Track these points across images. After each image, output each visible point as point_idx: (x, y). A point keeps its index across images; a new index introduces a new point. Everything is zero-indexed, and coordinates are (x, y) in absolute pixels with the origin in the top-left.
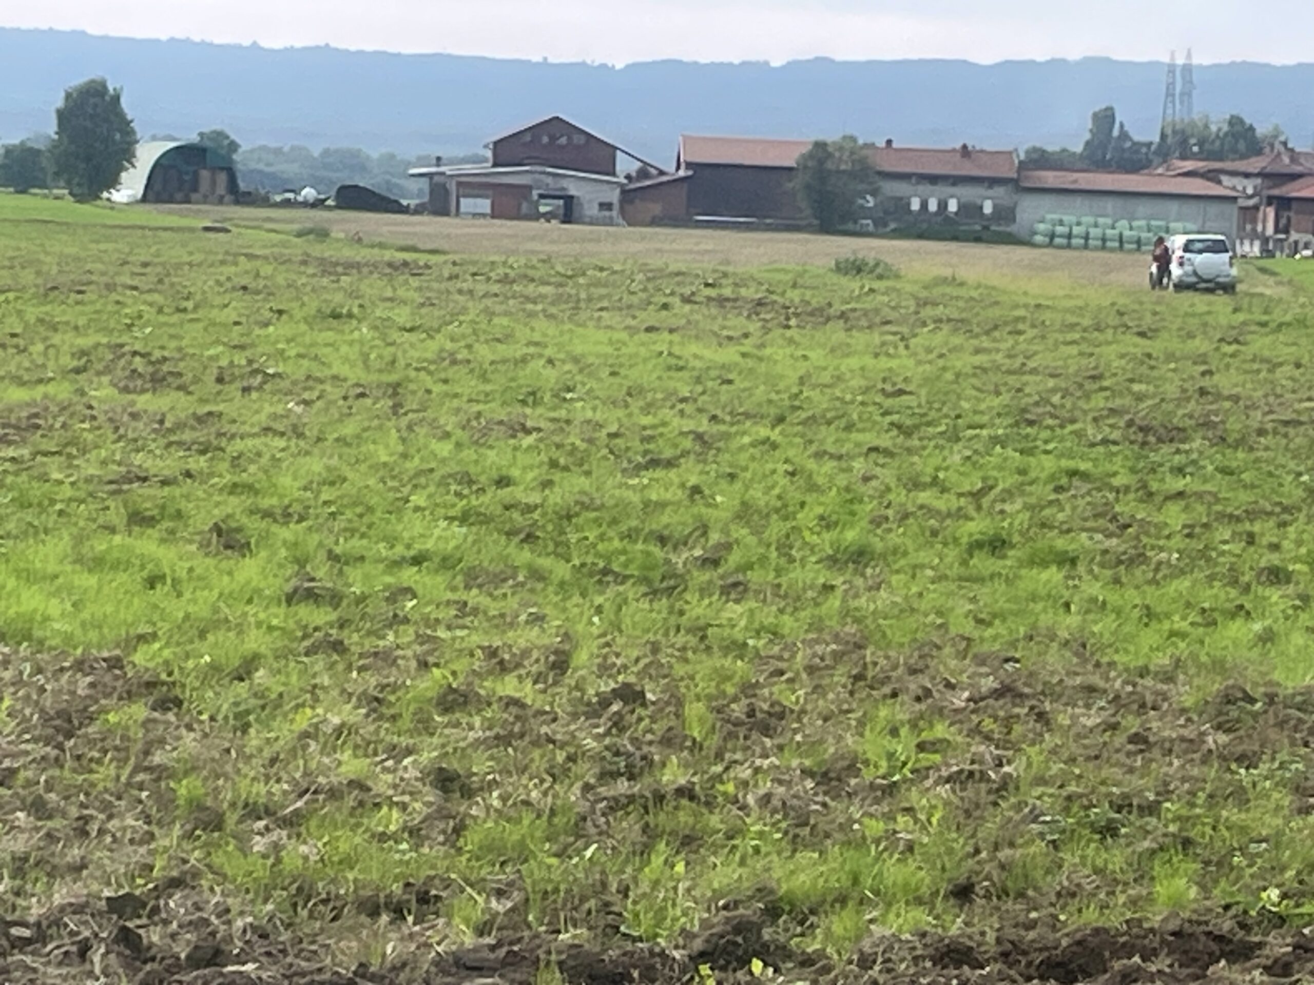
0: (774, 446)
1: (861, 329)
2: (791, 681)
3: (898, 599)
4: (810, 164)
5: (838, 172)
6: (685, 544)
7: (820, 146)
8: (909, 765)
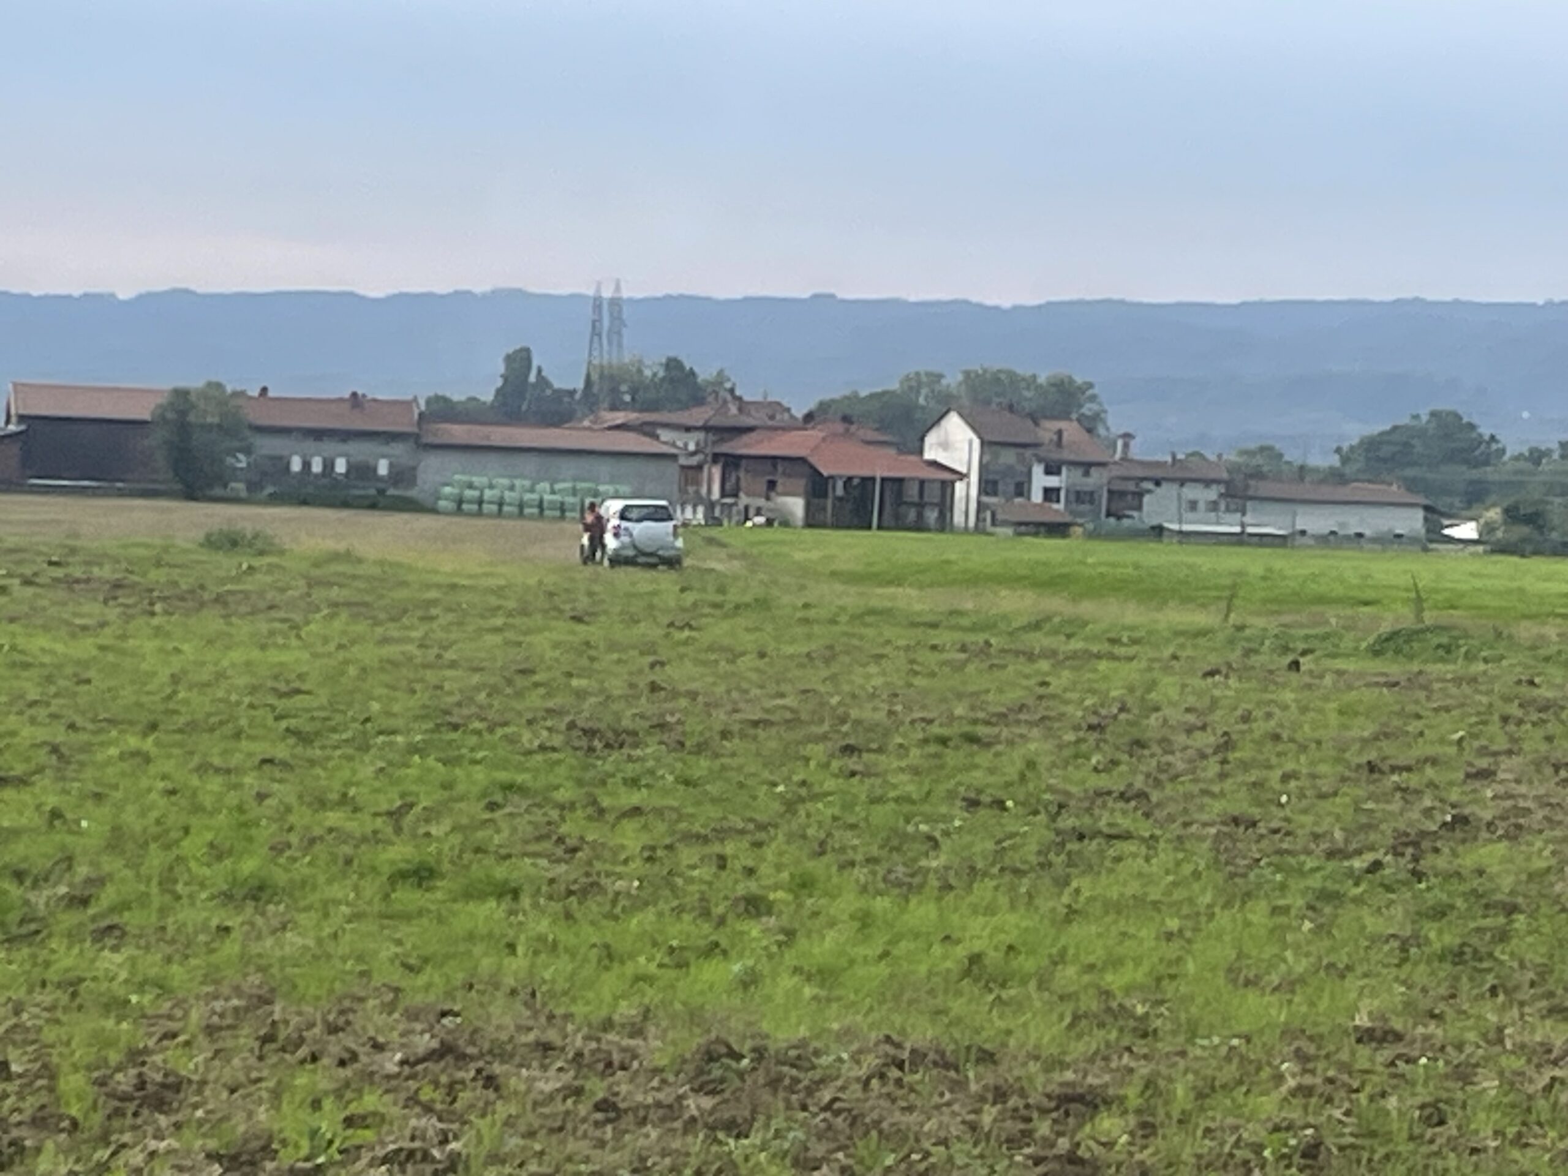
0: (147, 759)
1: (242, 616)
2: (187, 1044)
3: (311, 943)
4: (170, 415)
5: (203, 427)
6: (46, 880)
7: (181, 394)
8: (337, 1144)
